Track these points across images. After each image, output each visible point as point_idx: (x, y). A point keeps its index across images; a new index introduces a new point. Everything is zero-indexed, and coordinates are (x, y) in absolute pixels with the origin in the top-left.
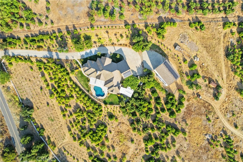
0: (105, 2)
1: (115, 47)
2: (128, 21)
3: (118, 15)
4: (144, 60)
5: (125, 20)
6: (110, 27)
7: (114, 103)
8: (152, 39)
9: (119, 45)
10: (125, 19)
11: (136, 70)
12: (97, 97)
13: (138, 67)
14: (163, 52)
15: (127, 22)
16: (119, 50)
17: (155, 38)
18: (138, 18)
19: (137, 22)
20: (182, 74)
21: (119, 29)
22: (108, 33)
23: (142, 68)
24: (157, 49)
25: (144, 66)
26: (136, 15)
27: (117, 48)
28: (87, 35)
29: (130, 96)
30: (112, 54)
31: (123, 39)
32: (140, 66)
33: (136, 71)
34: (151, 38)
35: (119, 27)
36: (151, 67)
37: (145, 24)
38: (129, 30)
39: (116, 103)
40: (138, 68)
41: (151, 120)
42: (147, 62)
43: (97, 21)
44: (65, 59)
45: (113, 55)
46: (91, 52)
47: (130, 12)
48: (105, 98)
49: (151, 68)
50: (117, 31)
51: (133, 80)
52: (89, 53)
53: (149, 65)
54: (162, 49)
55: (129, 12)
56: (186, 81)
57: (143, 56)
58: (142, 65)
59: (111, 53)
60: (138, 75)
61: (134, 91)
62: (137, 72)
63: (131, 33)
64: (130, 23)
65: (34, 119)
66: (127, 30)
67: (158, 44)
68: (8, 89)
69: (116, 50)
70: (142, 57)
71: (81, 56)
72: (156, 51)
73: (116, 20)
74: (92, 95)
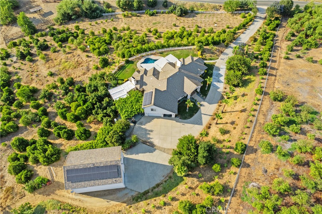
0: (311, 131)
1: (209, 118)
2: (252, 156)
3: (273, 143)
4: (157, 151)
5: (257, 151)
6: (251, 118)
7: (121, 71)
8: (190, 188)
9: (211, 125)
10: (259, 152)
11: (148, 126)
12: (145, 58)
13: (149, 134)
14: (146, 199)
15: (252, 153)
16: (199, 120)
17: (187, 195)
18: (252, 181)
19: (243, 174)
20: (69, 210)
21: (241, 132)
22: (242, 111)
23: (144, 139)
24: (161, 188)
25: (144, 145)
26: (263, 179)
27: (206, 120)
28: (250, 82)
29: (111, 91)
30: (199, 106)
31: (219, 133)
32: (149, 138)
33: (145, 125)
34: (193, 187)
35: (246, 134)
36: (133, 157)
37: (232, 189)
38: (231, 148)
39: (119, 73)
40: (147, 132)
41: (53, 111)
42: (148, 154)
43: (272, 104)
44: (224, 52)
45: (197, 106)
46: (219, 81)
47: (273, 169)
48: (136, 65)
49: (130, 154)
50: (239, 128)
51: (133, 108)
52: (218, 78)
53: (140, 155)
54: (154, 199)
55: (273, 165)
56: (47, 209)
57: (165, 154)
58: (149, 142)
59: (201, 105)
60: (136, 125)
61: (115, 100)
62: (143, 127)
63: (224, 150)
64: (248, 158)
65: (168, 14)
66: (233, 146)
67: (170, 195)
68: (216, 9)
69: (203, 115)
70: (164, 150)
71: (219, 67)
72: (158, 185)
73: (262, 134)
74: (152, 54)
